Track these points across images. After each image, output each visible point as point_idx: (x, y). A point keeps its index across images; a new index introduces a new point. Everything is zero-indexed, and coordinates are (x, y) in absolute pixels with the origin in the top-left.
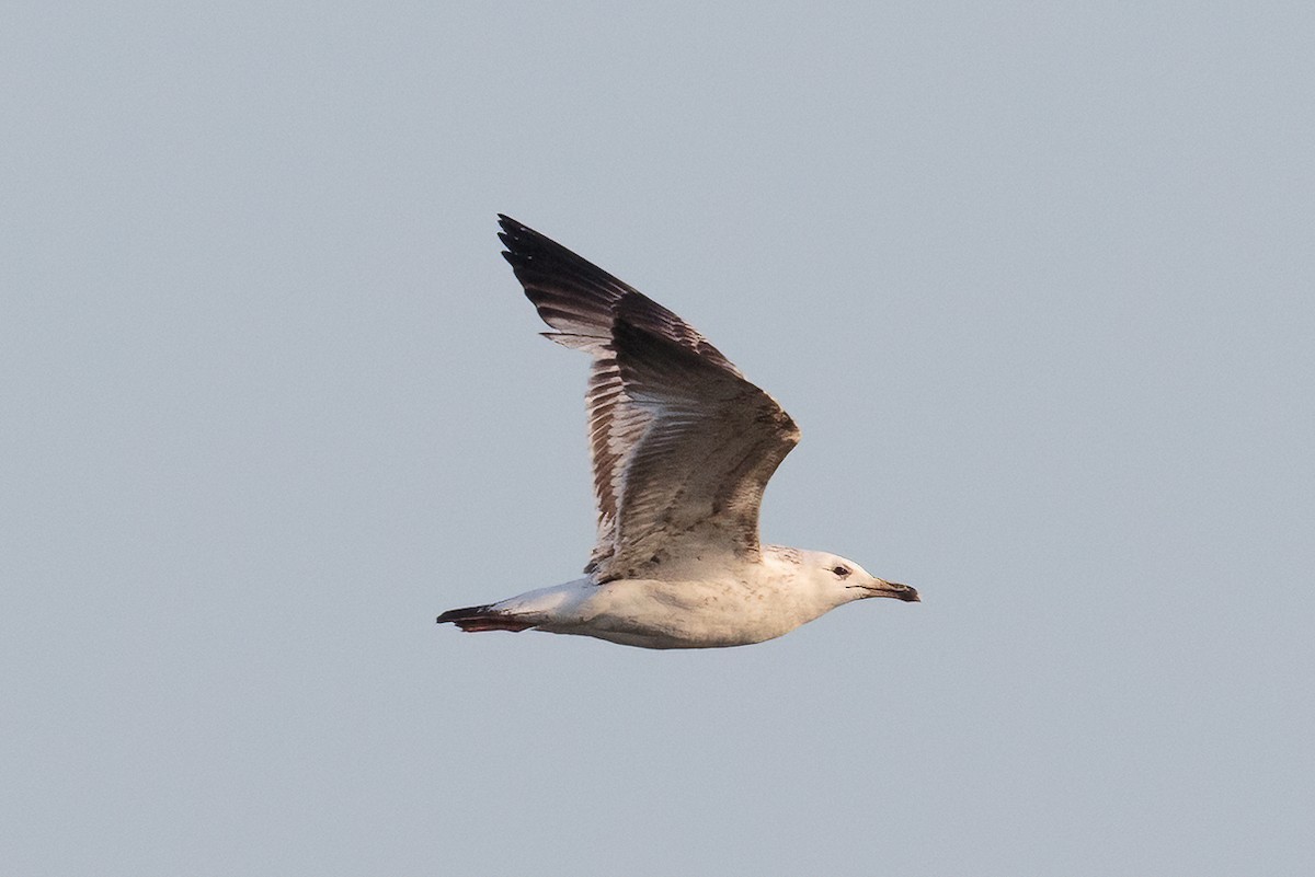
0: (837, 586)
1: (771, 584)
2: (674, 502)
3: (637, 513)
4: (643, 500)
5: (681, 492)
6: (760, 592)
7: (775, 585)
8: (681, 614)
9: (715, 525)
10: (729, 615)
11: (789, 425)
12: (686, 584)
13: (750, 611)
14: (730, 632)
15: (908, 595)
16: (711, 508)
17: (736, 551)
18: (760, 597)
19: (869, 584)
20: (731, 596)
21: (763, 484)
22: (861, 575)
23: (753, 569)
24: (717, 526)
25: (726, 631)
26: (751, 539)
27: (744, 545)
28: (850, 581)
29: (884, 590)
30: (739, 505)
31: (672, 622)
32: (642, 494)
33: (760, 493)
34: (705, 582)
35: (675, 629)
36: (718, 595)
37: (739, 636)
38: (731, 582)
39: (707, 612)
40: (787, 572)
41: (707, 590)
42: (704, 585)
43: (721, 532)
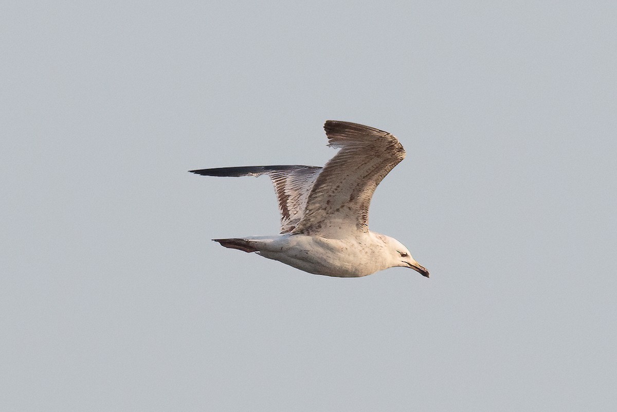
0: (399, 260)
2: (333, 192)
3: (316, 197)
4: (321, 189)
5: (338, 187)
6: (367, 250)
7: (373, 248)
8: (330, 254)
9: (349, 208)
10: (351, 258)
11: (401, 149)
12: (334, 240)
13: (361, 259)
14: (350, 267)
15: (425, 274)
16: (349, 197)
17: (357, 225)
18: (366, 253)
19: (411, 263)
20: (353, 248)
21: (377, 184)
23: (364, 236)
24: (350, 208)
25: (348, 266)
27: (361, 221)
28: (404, 259)
29: (416, 268)
30: (363, 196)
31: (325, 257)
32: (321, 187)
33: (374, 190)
34: (343, 241)
35: (325, 261)
36: (348, 247)
37: (353, 270)
38: (354, 242)
39: (342, 255)
40: (380, 245)
41: (343, 244)
42: (342, 241)
43: (351, 213)
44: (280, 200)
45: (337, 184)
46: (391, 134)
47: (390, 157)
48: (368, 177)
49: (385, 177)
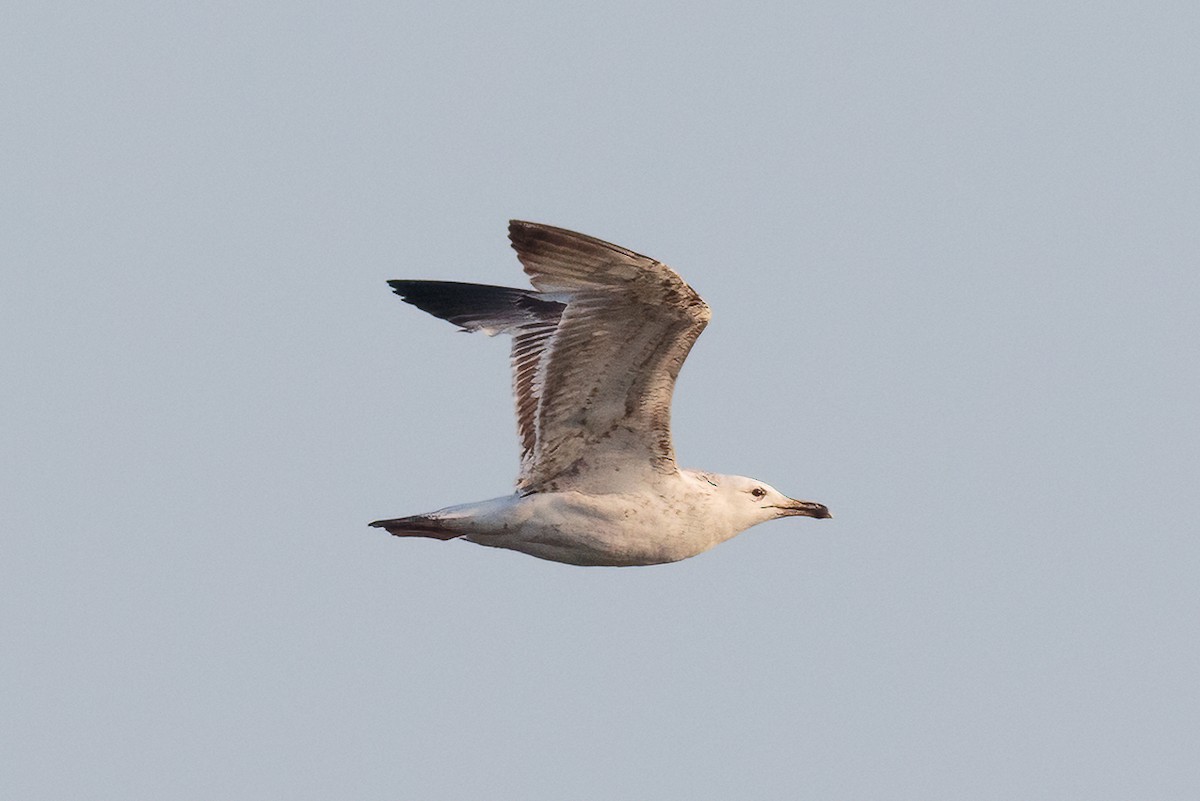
0: (754, 508)
1: (689, 500)
2: (589, 402)
3: (555, 415)
5: (595, 390)
6: (678, 507)
7: (692, 501)
8: (603, 526)
9: (628, 428)
10: (647, 528)
11: (695, 300)
12: (606, 497)
13: (668, 526)
14: (649, 546)
15: (820, 513)
16: (625, 408)
17: (651, 460)
18: (678, 512)
19: (784, 503)
20: (650, 509)
21: (674, 377)
22: (776, 496)
23: (670, 482)
24: (630, 430)
25: (645, 545)
26: (664, 446)
27: (660, 453)
28: (765, 501)
29: (797, 509)
30: (650, 405)
31: (593, 533)
32: (560, 393)
33: (670, 389)
34: (625, 495)
35: (596, 540)
36: (639, 508)
37: (658, 551)
38: (650, 495)
39: (627, 524)
40: (704, 491)
41: (627, 503)
42: (624, 498)
43: (636, 438)
44: (521, 412)
45: (592, 386)
46: (663, 264)
47: (678, 319)
48: (649, 363)
49: (684, 360)
